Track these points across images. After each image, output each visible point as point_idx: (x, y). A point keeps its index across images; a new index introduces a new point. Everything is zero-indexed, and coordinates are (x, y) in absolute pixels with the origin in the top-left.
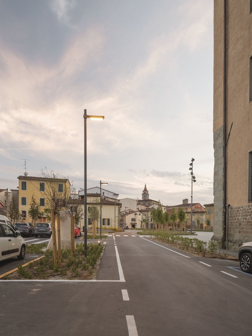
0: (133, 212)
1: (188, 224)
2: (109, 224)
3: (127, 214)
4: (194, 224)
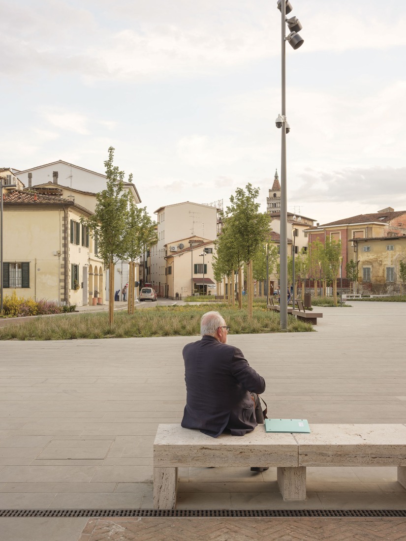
0: (201, 243)
1: (373, 279)
2: (25, 284)
3: (182, 250)
4: (392, 277)
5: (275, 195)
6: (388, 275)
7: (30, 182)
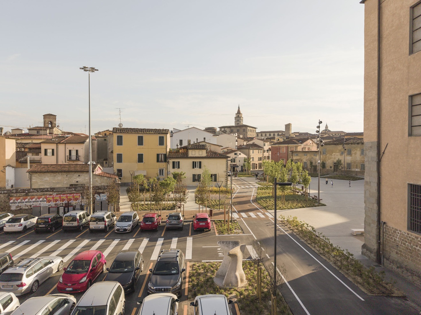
0: (232, 151)
2: (216, 180)
4: (306, 165)
5: (238, 116)
6: (304, 165)
7: (197, 141)
